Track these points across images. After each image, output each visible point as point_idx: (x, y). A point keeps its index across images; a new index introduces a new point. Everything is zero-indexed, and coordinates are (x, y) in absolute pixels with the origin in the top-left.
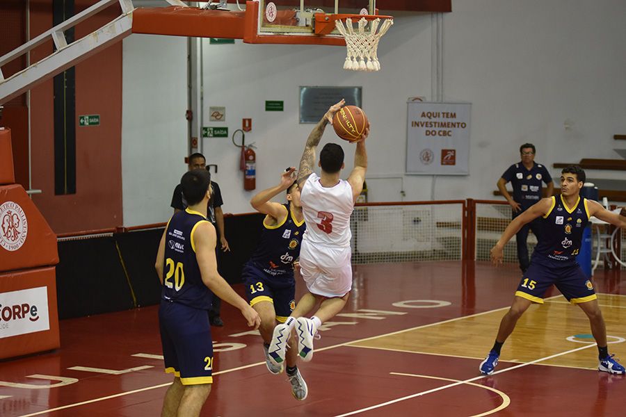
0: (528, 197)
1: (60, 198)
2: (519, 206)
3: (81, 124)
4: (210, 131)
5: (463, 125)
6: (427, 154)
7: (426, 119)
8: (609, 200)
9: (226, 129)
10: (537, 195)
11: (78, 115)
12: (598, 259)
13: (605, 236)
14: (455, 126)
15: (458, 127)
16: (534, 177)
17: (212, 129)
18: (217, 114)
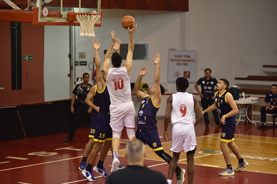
0: (207, 92)
1: (14, 91)
2: (203, 95)
3: (24, 59)
4: (79, 63)
5: (194, 61)
6: (177, 73)
7: (177, 58)
8: (245, 93)
9: (86, 62)
10: (211, 91)
11: (23, 56)
12: (240, 119)
13: (244, 109)
14: (190, 61)
15: (191, 61)
16: (210, 83)
17: (79, 62)
18: (82, 55)
